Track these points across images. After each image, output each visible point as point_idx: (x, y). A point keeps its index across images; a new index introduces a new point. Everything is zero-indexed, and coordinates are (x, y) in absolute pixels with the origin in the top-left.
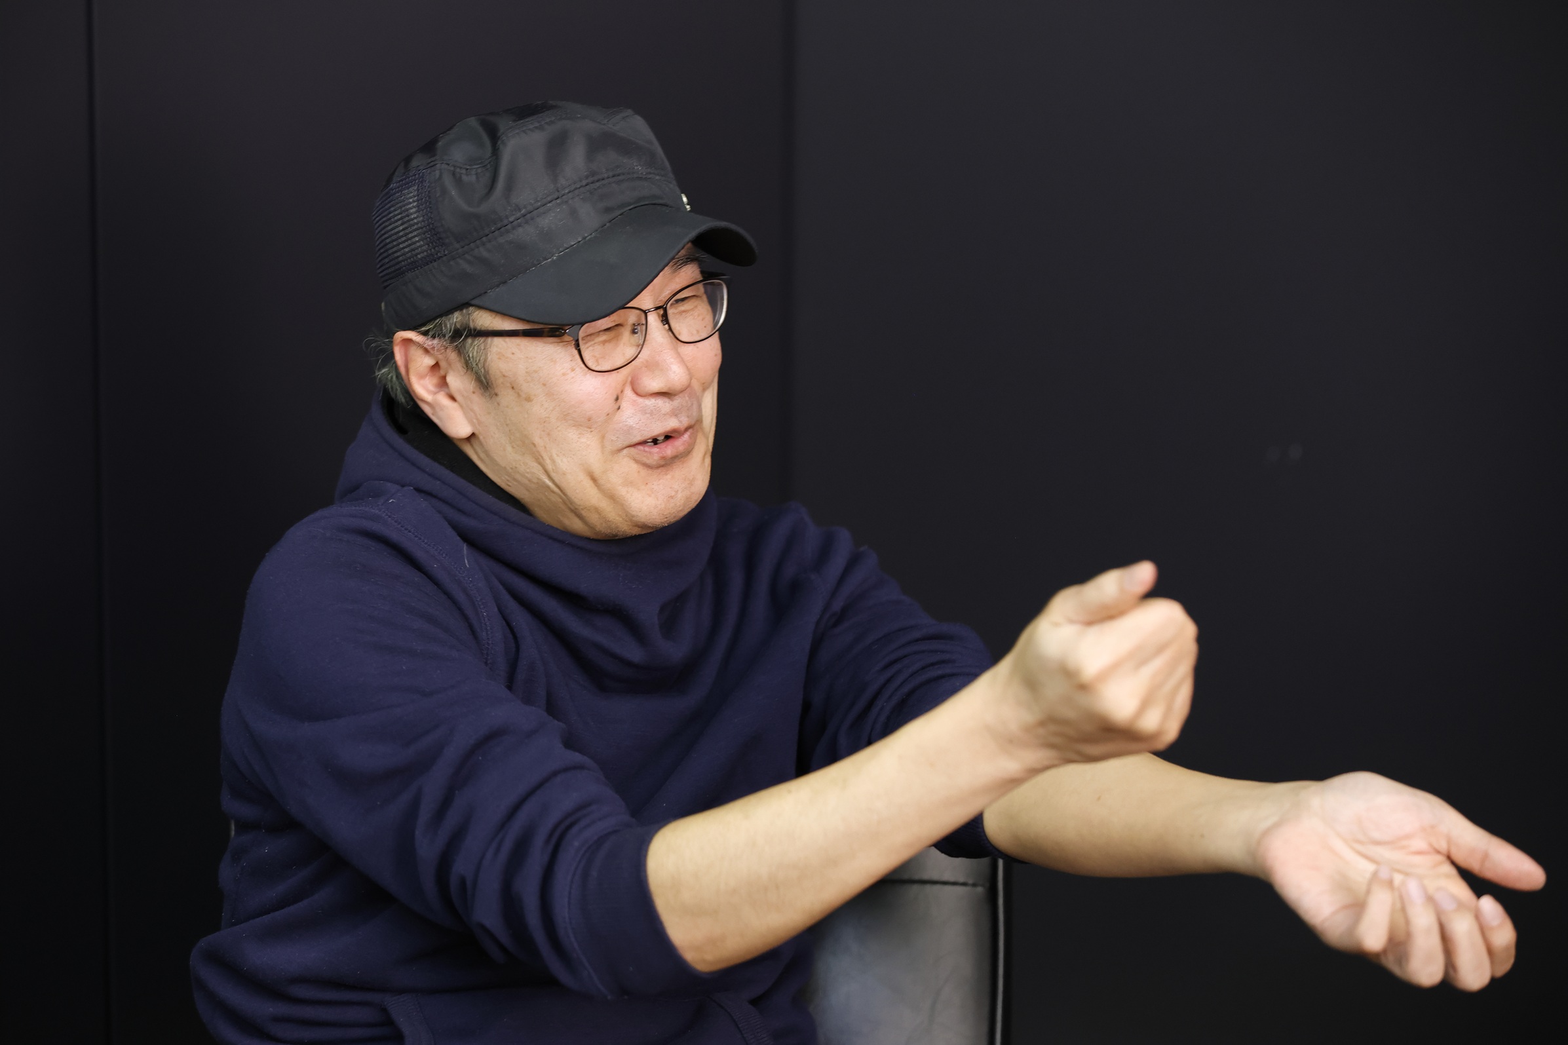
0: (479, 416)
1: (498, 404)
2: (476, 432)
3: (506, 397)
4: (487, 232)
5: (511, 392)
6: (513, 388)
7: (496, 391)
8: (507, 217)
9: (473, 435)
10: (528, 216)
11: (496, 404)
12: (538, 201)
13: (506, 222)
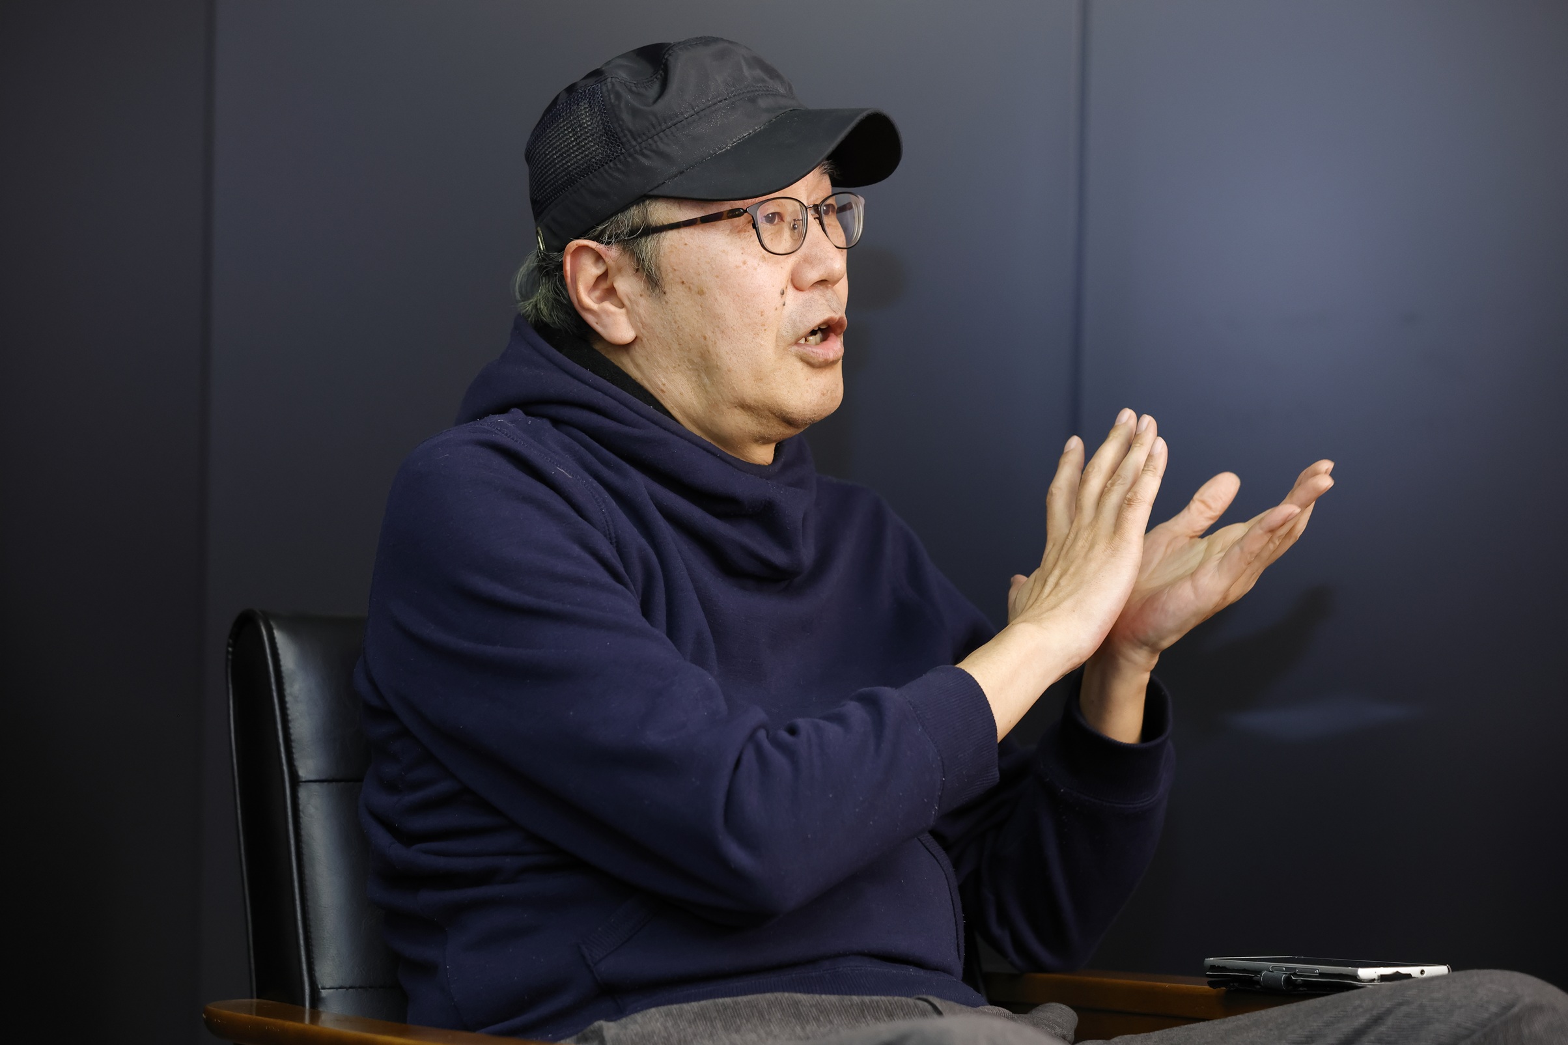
0: (644, 319)
1: (667, 302)
2: (640, 335)
3: (676, 293)
4: (664, 127)
5: (680, 287)
6: (683, 283)
7: (666, 289)
8: (682, 114)
9: (636, 338)
10: (702, 113)
11: (664, 303)
12: (709, 101)
13: (681, 118)
